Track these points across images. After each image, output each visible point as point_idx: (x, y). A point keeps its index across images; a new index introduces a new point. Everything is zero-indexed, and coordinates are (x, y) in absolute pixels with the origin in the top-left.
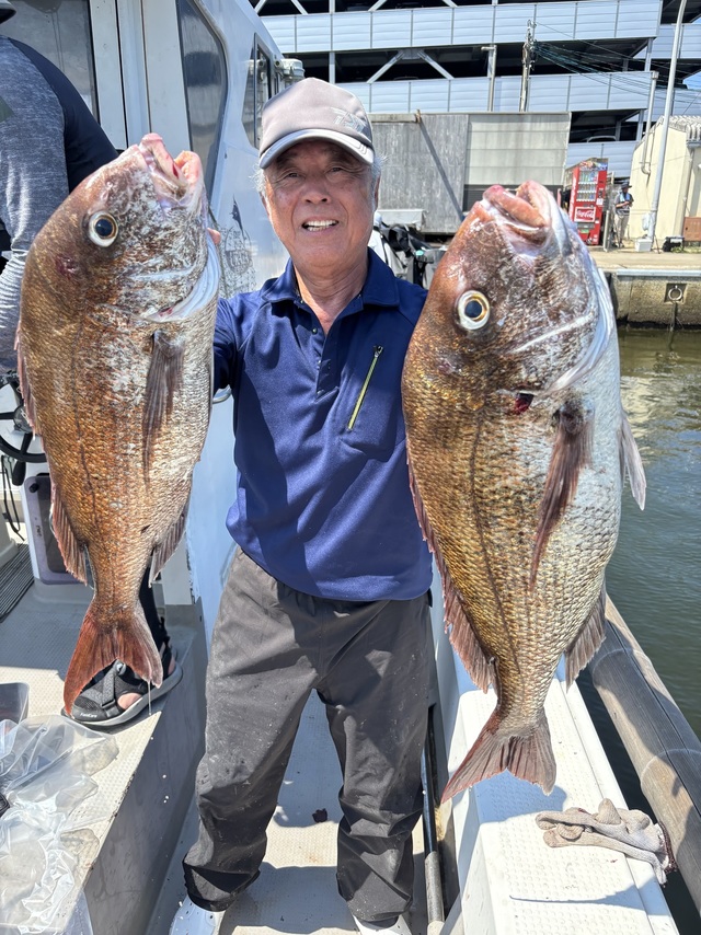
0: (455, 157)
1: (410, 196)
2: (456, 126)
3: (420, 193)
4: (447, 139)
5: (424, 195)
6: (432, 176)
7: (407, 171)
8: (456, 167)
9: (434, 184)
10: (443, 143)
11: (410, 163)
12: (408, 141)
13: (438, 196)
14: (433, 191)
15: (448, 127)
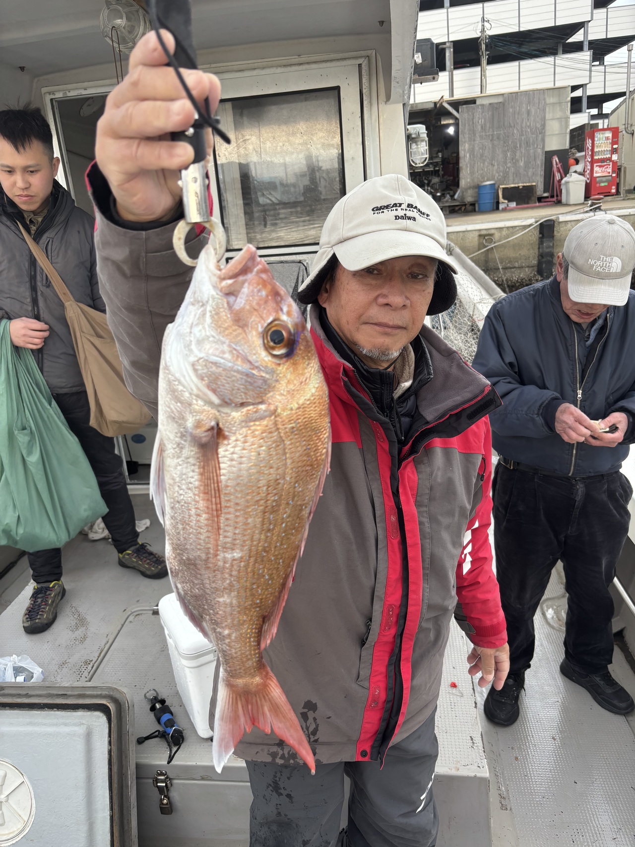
0: (536, 127)
1: (496, 167)
2: (536, 100)
3: (505, 163)
4: (529, 112)
5: (509, 165)
6: (515, 147)
7: (493, 144)
8: (537, 136)
9: (518, 154)
10: (525, 116)
11: (495, 138)
12: (493, 118)
13: (522, 164)
14: (518, 161)
15: (529, 103)
